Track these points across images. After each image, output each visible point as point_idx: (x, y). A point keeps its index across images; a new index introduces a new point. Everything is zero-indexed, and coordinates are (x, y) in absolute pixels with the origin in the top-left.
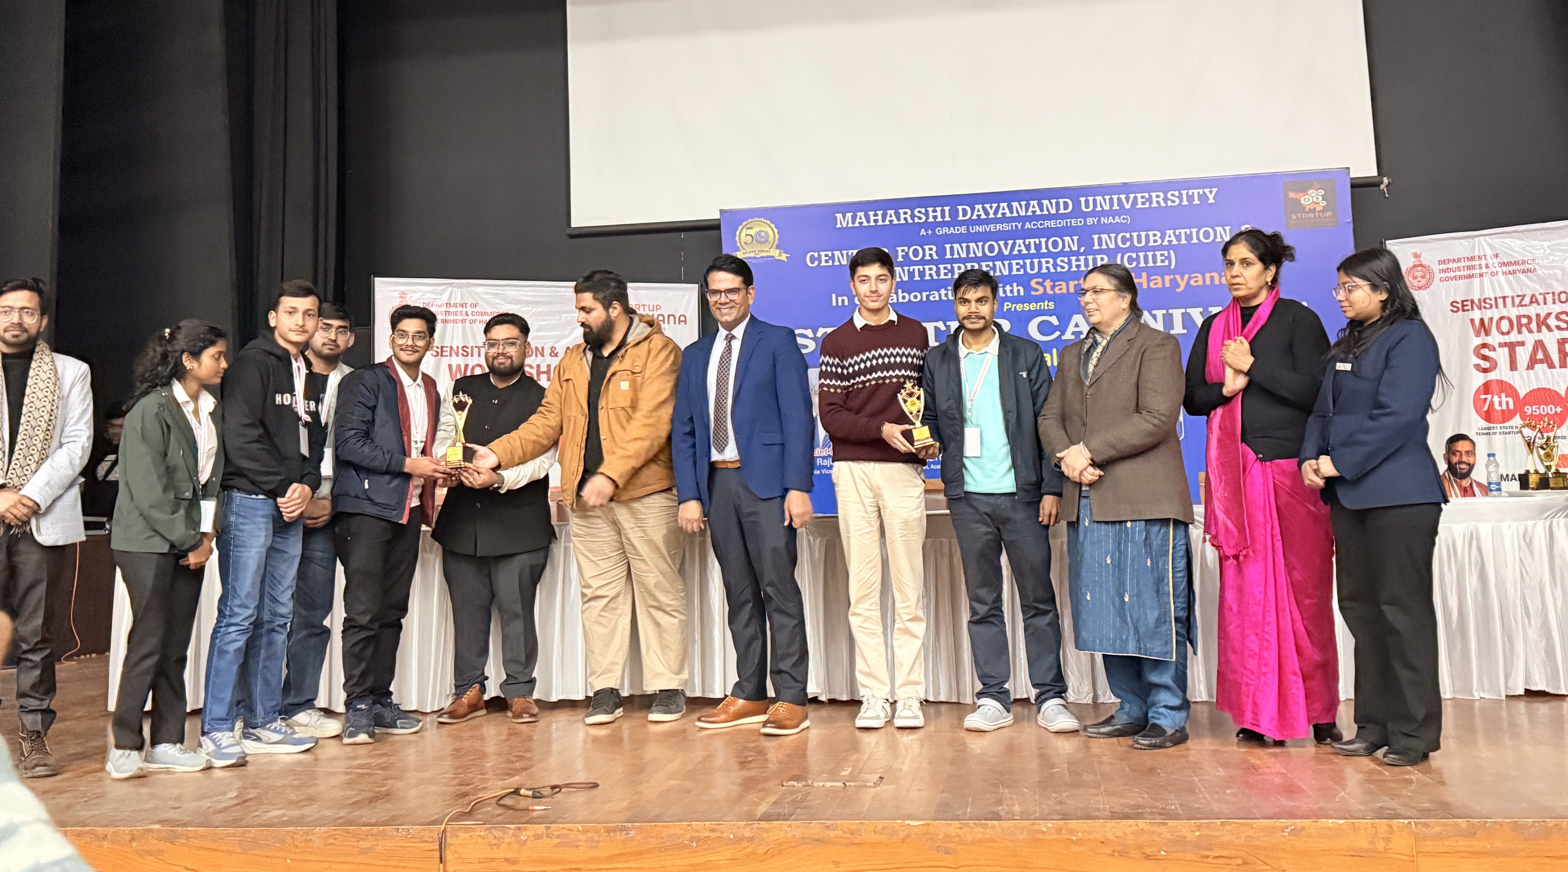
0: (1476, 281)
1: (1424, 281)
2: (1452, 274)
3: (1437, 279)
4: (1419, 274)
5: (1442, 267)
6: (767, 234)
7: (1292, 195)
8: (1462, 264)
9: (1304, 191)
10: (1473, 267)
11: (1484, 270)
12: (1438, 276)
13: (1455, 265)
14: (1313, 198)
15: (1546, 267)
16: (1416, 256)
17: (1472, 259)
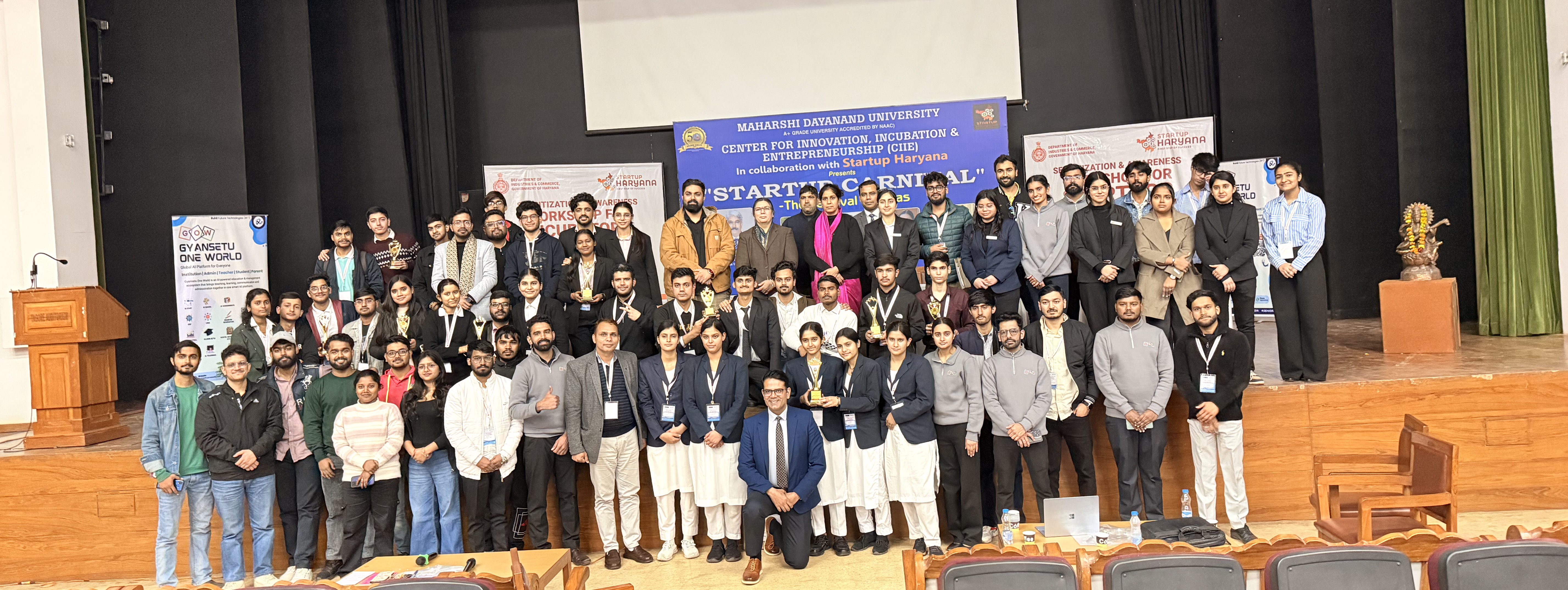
0: (1066, 157)
1: (1041, 157)
2: (1055, 154)
3: (1047, 156)
4: (1039, 153)
5: (1051, 150)
6: (699, 135)
7: (977, 112)
8: (1059, 149)
9: (984, 110)
10: (1064, 150)
11: (1070, 152)
12: (1048, 155)
13: (1056, 149)
14: (987, 114)
15: (1099, 151)
16: (1038, 144)
17: (1065, 146)
